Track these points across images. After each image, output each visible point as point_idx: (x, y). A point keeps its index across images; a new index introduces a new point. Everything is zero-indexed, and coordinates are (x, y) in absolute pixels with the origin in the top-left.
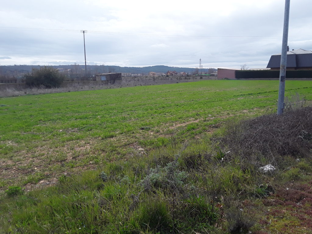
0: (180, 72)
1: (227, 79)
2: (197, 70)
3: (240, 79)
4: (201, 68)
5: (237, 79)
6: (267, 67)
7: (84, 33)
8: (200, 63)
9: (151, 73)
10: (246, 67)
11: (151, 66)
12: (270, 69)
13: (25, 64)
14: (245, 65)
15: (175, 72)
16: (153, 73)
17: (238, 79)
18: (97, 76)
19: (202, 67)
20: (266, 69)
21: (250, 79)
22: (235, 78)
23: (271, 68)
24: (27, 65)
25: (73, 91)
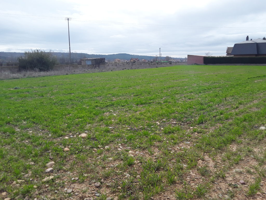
0: (142, 59)
1: (197, 64)
2: (156, 58)
3: (208, 64)
7: (68, 20)
8: (160, 52)
9: (117, 59)
10: (210, 54)
12: (233, 56)
17: (206, 65)
18: (83, 60)
22: (203, 64)
25: (71, 74)
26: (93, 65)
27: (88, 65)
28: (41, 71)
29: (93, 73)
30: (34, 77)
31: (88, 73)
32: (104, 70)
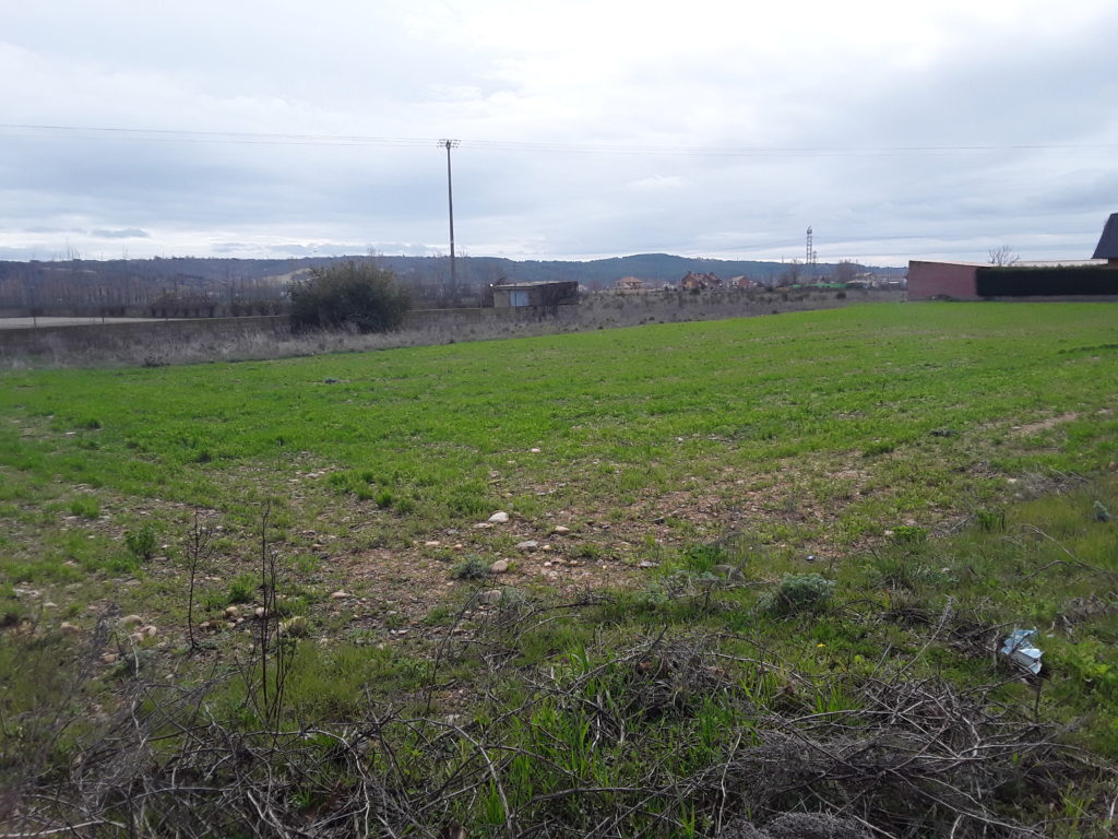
0: (732, 276)
1: (948, 299)
2: (795, 269)
3: (997, 298)
4: (812, 261)
5: (982, 298)
6: (1096, 256)
7: (449, 149)
8: (809, 244)
9: (626, 279)
10: (1011, 254)
11: (620, 256)
12: (1105, 262)
13: (190, 256)
14: (1006, 249)
15: (713, 278)
16: (633, 279)
17: (987, 300)
19: (815, 257)
20: (1095, 262)
21: (1031, 298)
22: (977, 297)
23: (1110, 260)
24: (197, 257)
25: (463, 341)
26: (535, 308)
27: (518, 309)
28: (365, 333)
29: (535, 336)
30: (352, 351)
31: (519, 337)
32: (573, 328)
